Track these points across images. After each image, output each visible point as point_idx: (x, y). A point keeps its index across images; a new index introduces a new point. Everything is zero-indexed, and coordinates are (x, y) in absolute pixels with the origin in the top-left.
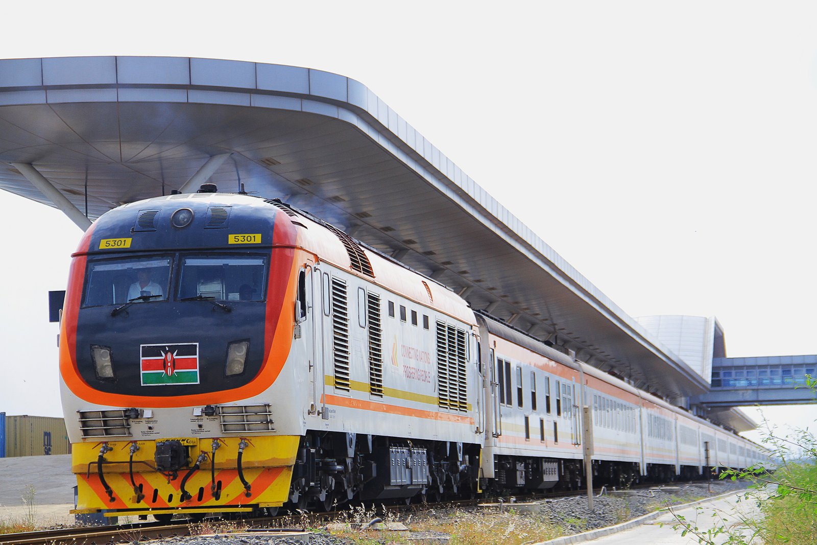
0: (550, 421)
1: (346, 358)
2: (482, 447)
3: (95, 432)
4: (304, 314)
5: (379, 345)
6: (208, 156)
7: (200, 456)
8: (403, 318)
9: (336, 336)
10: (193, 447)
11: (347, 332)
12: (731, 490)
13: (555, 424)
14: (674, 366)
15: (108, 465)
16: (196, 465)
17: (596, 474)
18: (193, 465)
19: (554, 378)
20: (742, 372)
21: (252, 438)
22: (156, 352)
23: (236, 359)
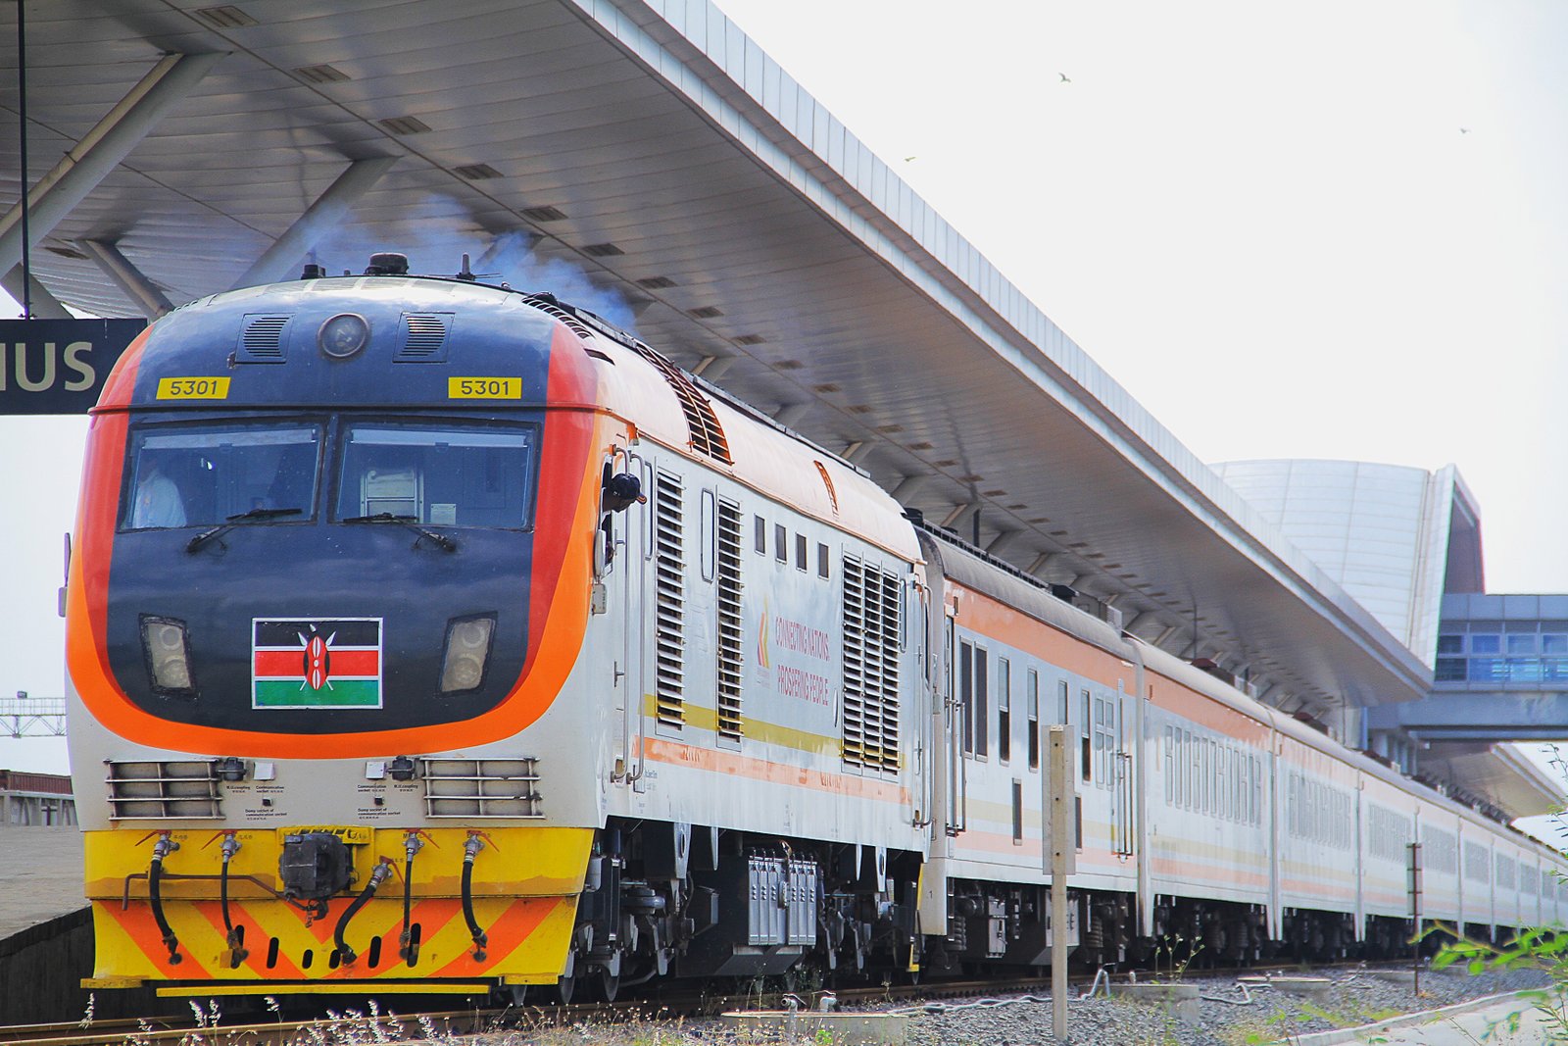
3: (140, 808)
9: (663, 605)
18: (363, 888)
22: (287, 634)
23: (463, 656)
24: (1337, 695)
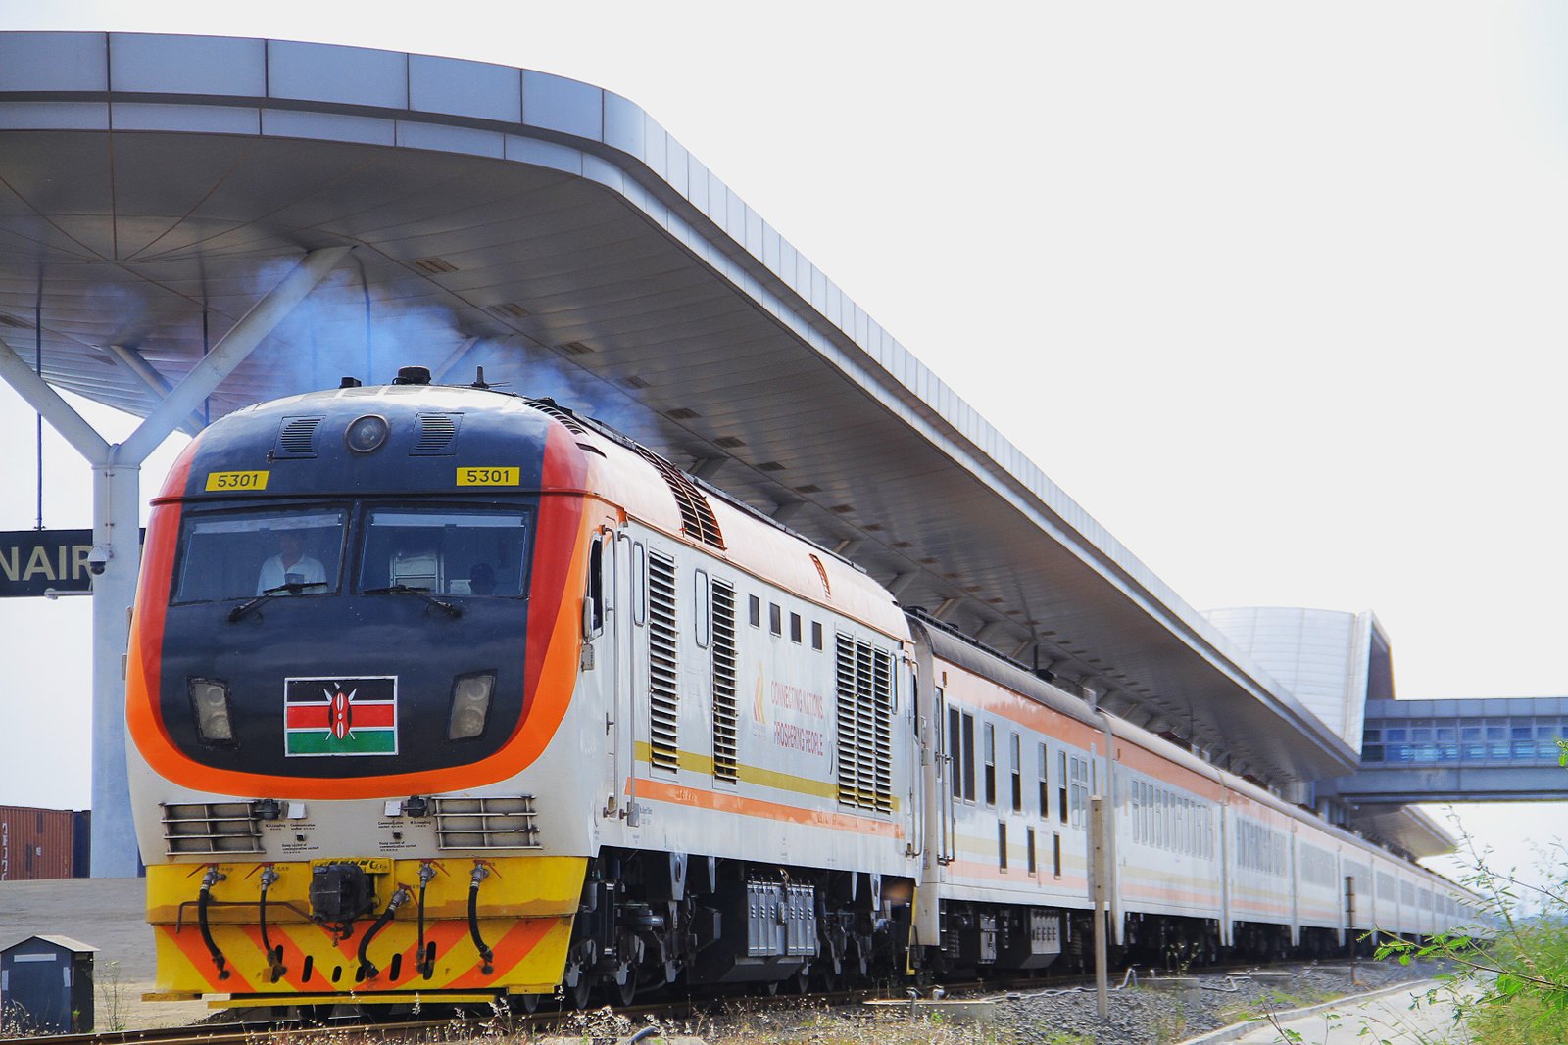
0: (1046, 833)
1: (672, 707)
2: (918, 884)
4: (598, 623)
5: (730, 682)
6: (305, 251)
7: (397, 893)
8: (776, 627)
9: (655, 665)
10: (382, 875)
11: (674, 658)
12: (1399, 981)
13: (1057, 839)
14: (1283, 714)
15: (217, 908)
16: (388, 910)
17: (1133, 941)
18: (383, 912)
19: (1055, 746)
20: (1428, 731)
21: (496, 861)
22: (315, 691)
23: (468, 708)
24: (1292, 772)
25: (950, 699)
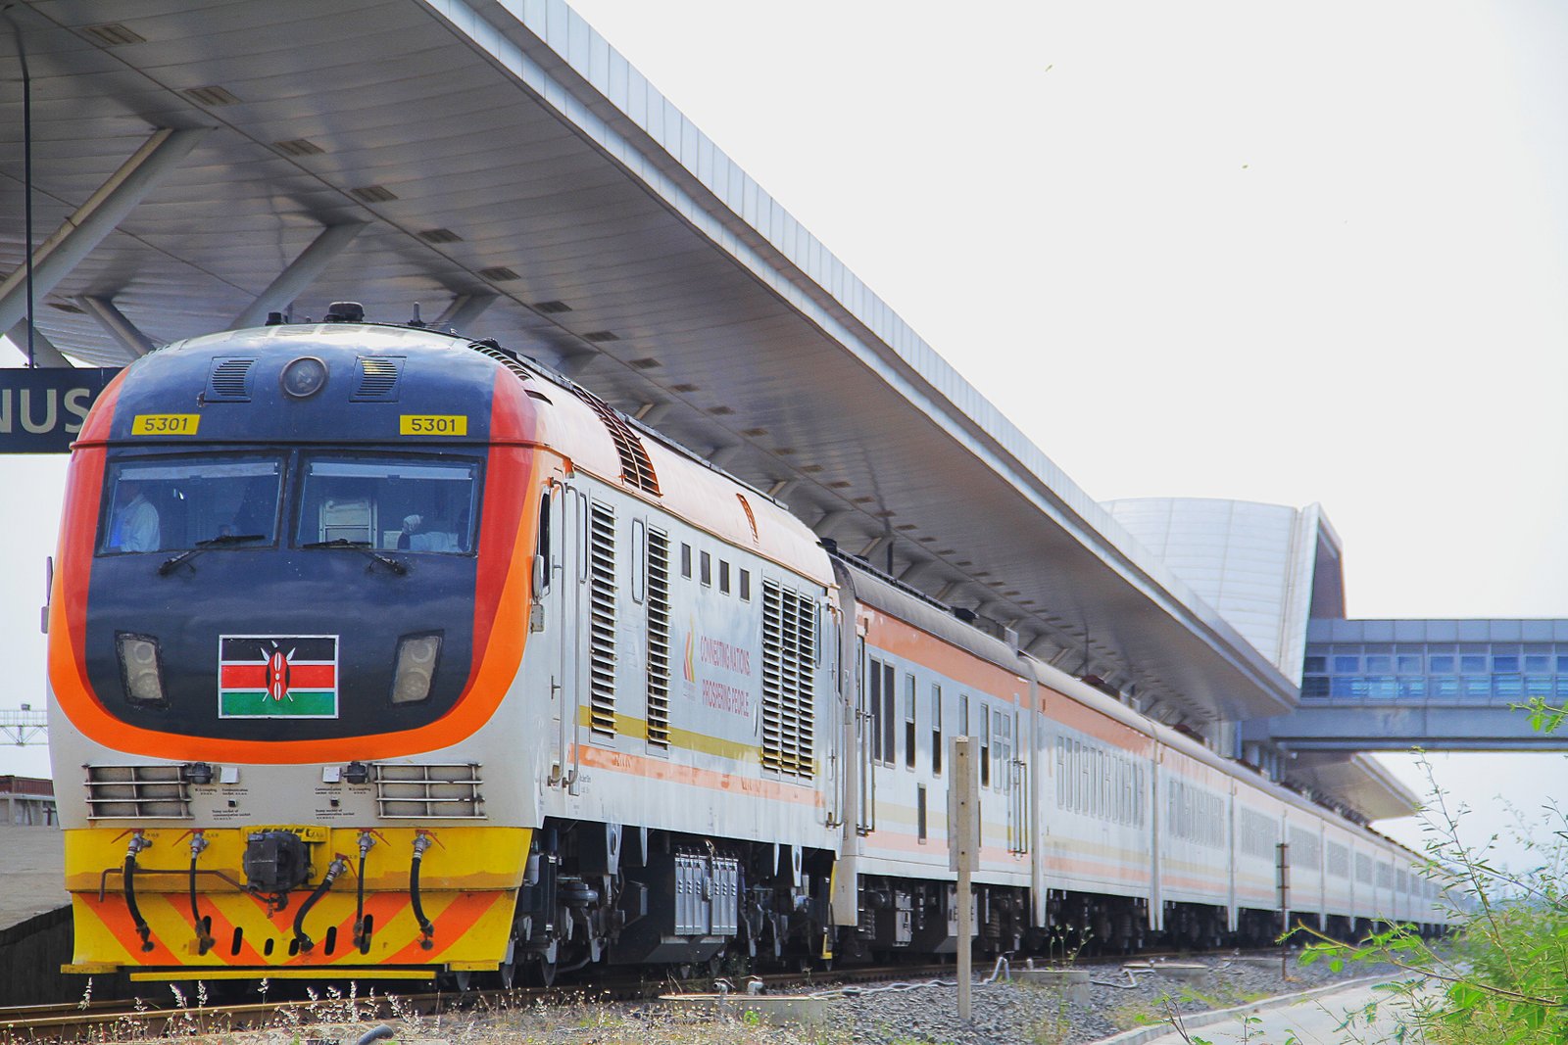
2: (838, 857)
3: (115, 809)
4: (546, 582)
7: (334, 863)
9: (596, 624)
15: (141, 875)
16: (325, 881)
18: (320, 882)
20: (1387, 659)
21: (438, 831)
22: (251, 650)
23: (412, 670)
24: (1213, 709)
25: (873, 652)
